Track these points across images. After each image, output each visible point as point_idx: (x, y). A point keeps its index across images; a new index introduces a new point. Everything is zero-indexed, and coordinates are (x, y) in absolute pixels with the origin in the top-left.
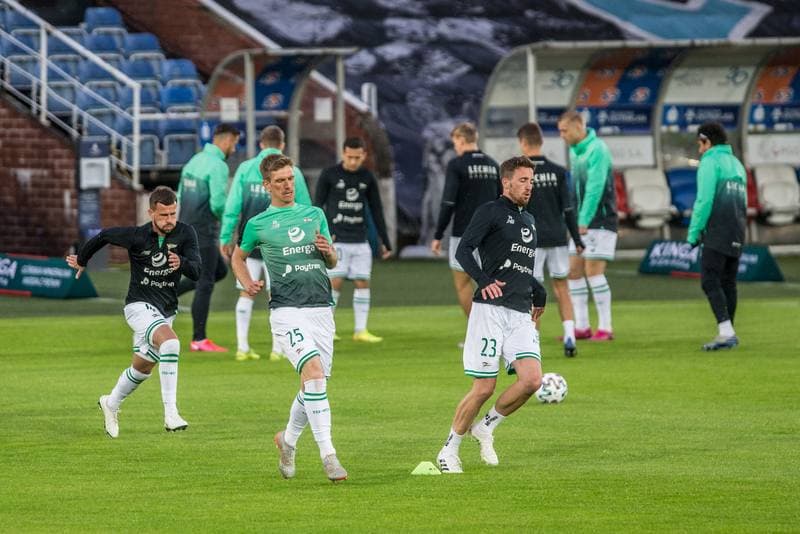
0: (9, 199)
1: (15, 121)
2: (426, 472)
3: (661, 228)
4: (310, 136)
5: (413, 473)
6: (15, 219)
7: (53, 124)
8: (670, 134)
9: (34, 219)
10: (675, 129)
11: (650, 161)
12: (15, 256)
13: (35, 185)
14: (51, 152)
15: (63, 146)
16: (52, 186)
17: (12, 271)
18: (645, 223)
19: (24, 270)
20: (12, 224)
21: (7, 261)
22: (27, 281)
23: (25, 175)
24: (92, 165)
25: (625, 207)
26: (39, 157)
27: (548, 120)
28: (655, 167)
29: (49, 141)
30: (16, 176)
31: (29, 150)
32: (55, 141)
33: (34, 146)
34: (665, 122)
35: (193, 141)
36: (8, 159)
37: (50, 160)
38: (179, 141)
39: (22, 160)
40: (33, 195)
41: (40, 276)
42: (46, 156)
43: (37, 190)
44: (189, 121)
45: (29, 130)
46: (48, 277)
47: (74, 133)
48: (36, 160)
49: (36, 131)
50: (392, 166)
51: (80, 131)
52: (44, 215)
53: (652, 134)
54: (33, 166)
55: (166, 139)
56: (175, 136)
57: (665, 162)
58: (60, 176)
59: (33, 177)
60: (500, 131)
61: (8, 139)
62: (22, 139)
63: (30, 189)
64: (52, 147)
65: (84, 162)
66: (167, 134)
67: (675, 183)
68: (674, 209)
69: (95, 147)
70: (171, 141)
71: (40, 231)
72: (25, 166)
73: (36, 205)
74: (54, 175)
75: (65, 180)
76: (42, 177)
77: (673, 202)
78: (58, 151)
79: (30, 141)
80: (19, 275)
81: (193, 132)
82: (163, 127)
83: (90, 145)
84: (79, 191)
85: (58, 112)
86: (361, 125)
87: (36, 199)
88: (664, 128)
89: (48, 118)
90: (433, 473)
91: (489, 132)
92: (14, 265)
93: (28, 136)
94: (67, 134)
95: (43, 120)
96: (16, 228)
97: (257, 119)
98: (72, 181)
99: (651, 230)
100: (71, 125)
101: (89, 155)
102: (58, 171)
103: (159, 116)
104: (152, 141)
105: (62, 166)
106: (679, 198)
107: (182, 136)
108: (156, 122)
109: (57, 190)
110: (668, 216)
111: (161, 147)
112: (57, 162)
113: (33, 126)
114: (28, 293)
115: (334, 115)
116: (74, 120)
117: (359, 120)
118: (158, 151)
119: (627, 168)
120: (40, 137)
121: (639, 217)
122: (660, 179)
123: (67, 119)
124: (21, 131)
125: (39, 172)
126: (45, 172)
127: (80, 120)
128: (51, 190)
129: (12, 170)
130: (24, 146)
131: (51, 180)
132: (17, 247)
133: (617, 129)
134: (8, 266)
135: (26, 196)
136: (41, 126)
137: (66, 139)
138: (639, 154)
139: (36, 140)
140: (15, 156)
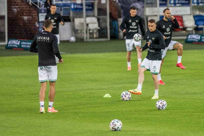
0: (22, 24)
1: (23, 4)
2: (107, 97)
3: (192, 31)
4: (100, 7)
5: (104, 97)
6: (23, 30)
7: (33, 5)
8: (195, 6)
9: (28, 29)
10: (196, 5)
11: (189, 13)
12: (20, 39)
13: (28, 21)
14: (32, 12)
15: (35, 10)
16: (33, 21)
17: (19, 44)
18: (188, 29)
19: (22, 43)
20: (22, 31)
21: (17, 41)
22: (22, 46)
23: (25, 18)
24: (42, 15)
25: (182, 25)
26: (29, 13)
27: (162, 3)
28: (191, 15)
29: (32, 9)
30: (23, 18)
31: (26, 11)
32: (33, 9)
33: (28, 10)
34: (193, 3)
35: (69, 9)
36: (21, 14)
37: (32, 14)
38: (66, 9)
39: (25, 14)
40: (28, 23)
41: (26, 45)
42: (31, 13)
43: (28, 22)
44: (68, 3)
45: (26, 6)
46: (28, 45)
47: (38, 7)
48: (28, 14)
49: (28, 6)
50: (122, 15)
51: (40, 6)
52: (30, 29)
53: (190, 6)
54: (28, 16)
55: (62, 8)
56: (65, 7)
57: (193, 13)
58: (35, 18)
59: (27, 18)
60: (150, 5)
61: (21, 9)
62: (24, 9)
63: (27, 22)
64: (33, 11)
65: (40, 14)
66: (62, 7)
67: (196, 19)
68: (196, 26)
69: (43, 11)
70: (63, 9)
71: (29, 32)
72: (25, 16)
73: (28, 26)
74: (33, 18)
75: (36, 19)
76: (30, 18)
77: (196, 24)
78: (34, 11)
79: (27, 9)
80: (20, 44)
81: (69, 6)
82: (61, 5)
83: (41, 10)
84: (39, 22)
85: (34, 1)
86: (114, 4)
87: (28, 24)
88: (193, 5)
89: (31, 3)
90: (109, 97)
91: (147, 6)
92: (19, 42)
93: (26, 8)
94: (36, 7)
95: (30, 3)
96: (23, 32)
97: (86, 3)
98: (37, 19)
99: (190, 31)
100: (37, 5)
101: (41, 13)
102: (34, 17)
103: (60, 2)
104: (59, 9)
105: (35, 16)
106: (197, 23)
107: (67, 7)
108: (60, 4)
109: (34, 22)
110: (194, 28)
111: (61, 10)
112: (34, 15)
113: (28, 5)
114: (23, 49)
115: (106, 2)
116: (38, 3)
117: (113, 3)
118: (60, 11)
119: (183, 15)
120: (29, 8)
121: (186, 28)
122: (192, 18)
123: (36, 3)
124: (24, 6)
125: (29, 17)
126: (31, 17)
127: (40, 4)
128: (32, 22)
129: (22, 17)
130: (25, 10)
131: (32, 19)
132: (23, 37)
133: (181, 5)
134: (18, 42)
135: (26, 23)
136: (30, 5)
137: (36, 8)
138: (186, 11)
139: (28, 9)
140: (23, 13)
